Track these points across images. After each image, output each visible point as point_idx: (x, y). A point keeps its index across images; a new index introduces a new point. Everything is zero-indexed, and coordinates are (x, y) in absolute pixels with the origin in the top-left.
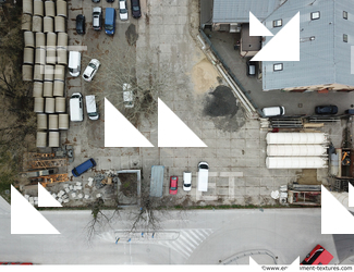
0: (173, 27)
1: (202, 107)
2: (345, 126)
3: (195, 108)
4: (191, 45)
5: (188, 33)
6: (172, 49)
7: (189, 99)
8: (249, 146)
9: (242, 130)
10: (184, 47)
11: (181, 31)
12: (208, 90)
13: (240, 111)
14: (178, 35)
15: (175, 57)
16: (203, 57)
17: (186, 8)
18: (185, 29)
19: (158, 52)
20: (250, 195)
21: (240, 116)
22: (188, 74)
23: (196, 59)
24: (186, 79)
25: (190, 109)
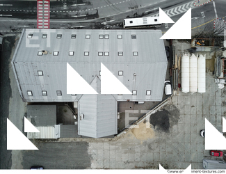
0: (111, 152)
1: (163, 133)
2: (176, 41)
3: (164, 138)
4: (123, 140)
5: (115, 142)
6: (125, 153)
7: (158, 142)
8: (189, 103)
9: (179, 107)
10: (124, 145)
11: (113, 147)
12: (152, 129)
13: (166, 109)
14: (116, 149)
15: (131, 151)
16: (131, 133)
17: (99, 143)
18: (112, 145)
19: (128, 162)
20: (221, 103)
21: (169, 108)
22: (142, 142)
23: (132, 137)
24: (145, 143)
25: (164, 141)
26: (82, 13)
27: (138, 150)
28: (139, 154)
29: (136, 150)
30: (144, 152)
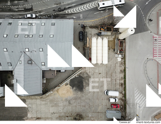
0: (42, 106)
1: (79, 92)
2: (88, 28)
3: (79, 96)
4: (51, 98)
5: (45, 99)
6: (52, 107)
7: (75, 99)
8: (97, 71)
9: (90, 74)
10: (51, 101)
11: (44, 102)
12: (71, 90)
13: (81, 75)
14: (46, 104)
15: (56, 105)
16: (56, 92)
17: (33, 100)
18: (43, 101)
19: (54, 113)
20: (119, 71)
21: (83, 75)
22: (64, 99)
23: (57, 96)
24: (66, 100)
25: (80, 98)
26: (21, 7)
27: (61, 104)
28: (62, 107)
29: (60, 105)
30: (65, 106)
